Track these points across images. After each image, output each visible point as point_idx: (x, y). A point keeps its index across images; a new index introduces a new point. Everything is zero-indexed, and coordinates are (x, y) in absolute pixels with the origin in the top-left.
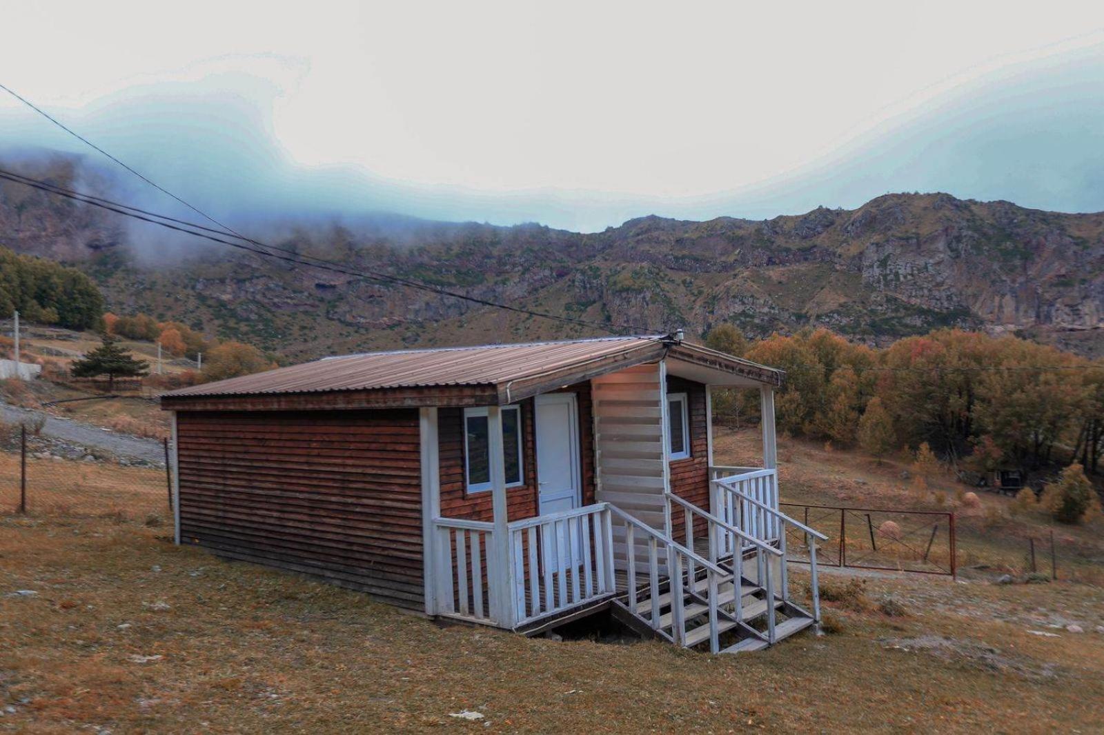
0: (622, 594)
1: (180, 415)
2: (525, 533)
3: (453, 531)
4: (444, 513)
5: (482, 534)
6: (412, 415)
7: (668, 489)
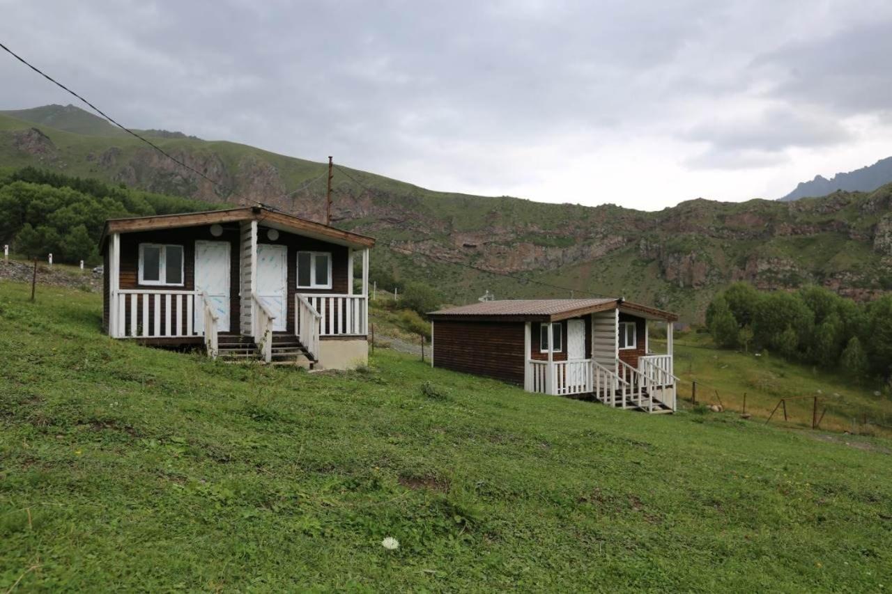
0: (595, 393)
1: (435, 322)
2: (559, 365)
3: (535, 364)
4: (532, 358)
5: (544, 364)
6: (522, 325)
7: (617, 357)
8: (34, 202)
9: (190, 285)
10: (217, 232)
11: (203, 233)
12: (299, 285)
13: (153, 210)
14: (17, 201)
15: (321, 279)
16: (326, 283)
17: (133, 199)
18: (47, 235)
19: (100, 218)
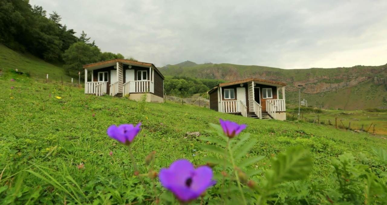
8: (174, 83)
9: (110, 82)
10: (115, 67)
12: (138, 80)
13: (202, 83)
14: (171, 84)
16: (146, 79)
17: (198, 81)
18: (176, 91)
19: (187, 86)
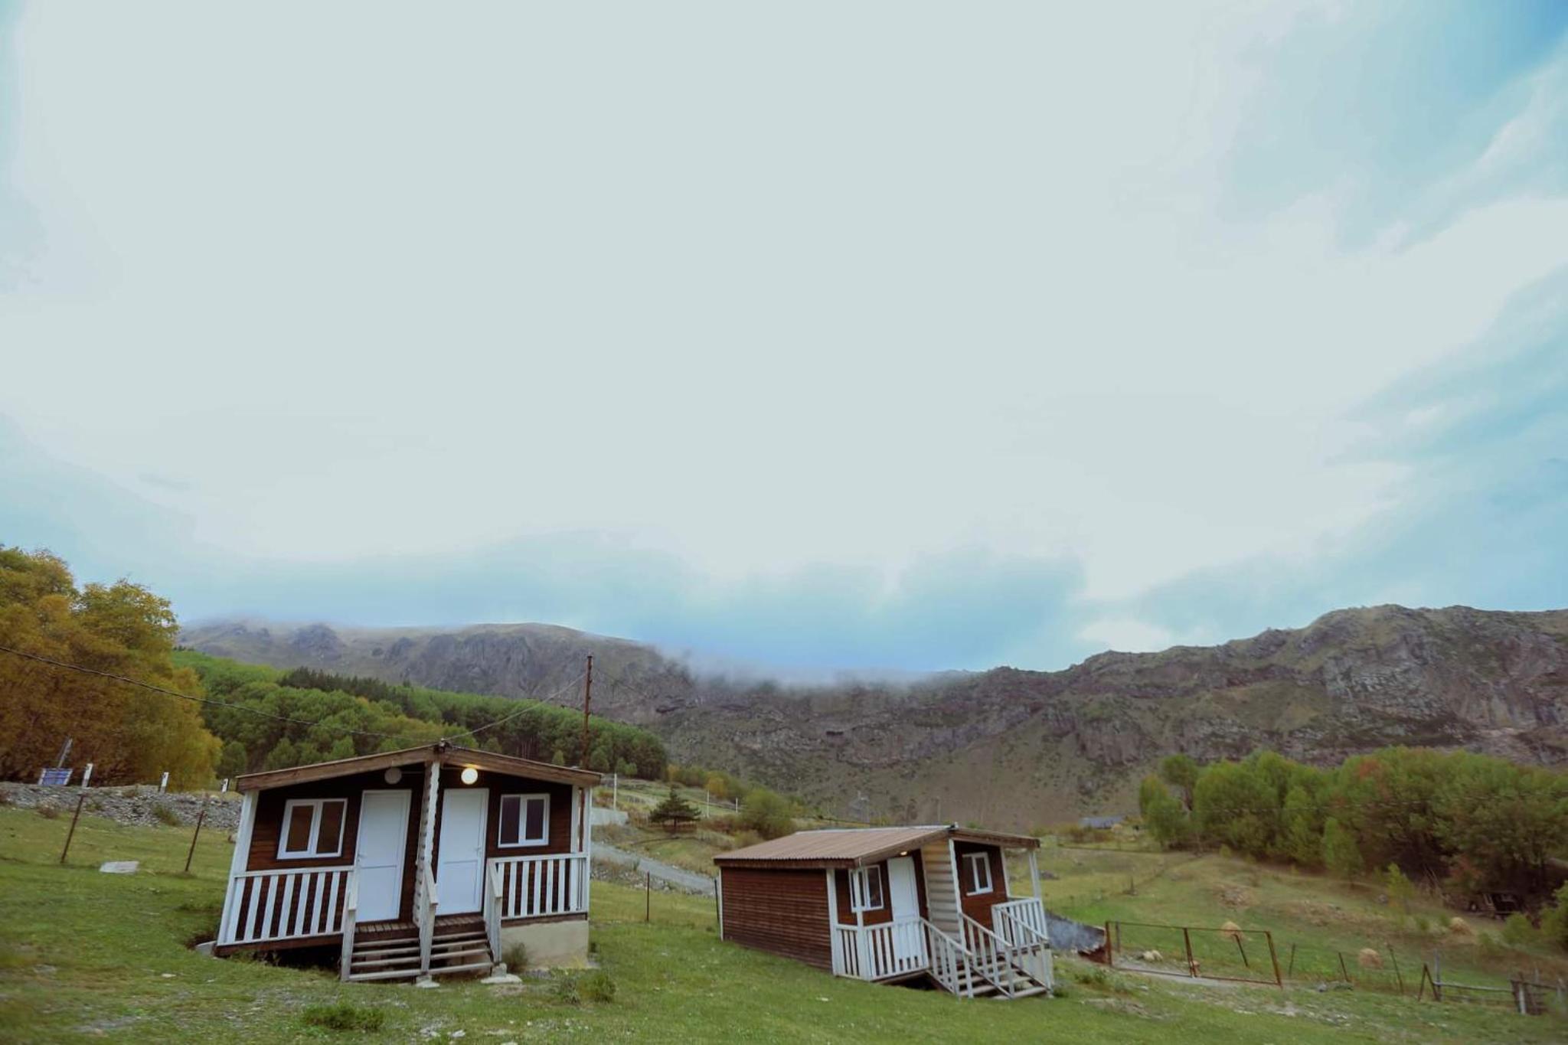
0: (931, 968)
1: (724, 870)
2: (874, 932)
3: (843, 931)
4: (840, 921)
5: (854, 932)
6: (822, 873)
7: (960, 910)
9: (348, 857)
10: (393, 778)
11: (376, 780)
12: (502, 842)
15: (534, 832)
16: (540, 836)
